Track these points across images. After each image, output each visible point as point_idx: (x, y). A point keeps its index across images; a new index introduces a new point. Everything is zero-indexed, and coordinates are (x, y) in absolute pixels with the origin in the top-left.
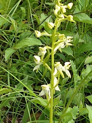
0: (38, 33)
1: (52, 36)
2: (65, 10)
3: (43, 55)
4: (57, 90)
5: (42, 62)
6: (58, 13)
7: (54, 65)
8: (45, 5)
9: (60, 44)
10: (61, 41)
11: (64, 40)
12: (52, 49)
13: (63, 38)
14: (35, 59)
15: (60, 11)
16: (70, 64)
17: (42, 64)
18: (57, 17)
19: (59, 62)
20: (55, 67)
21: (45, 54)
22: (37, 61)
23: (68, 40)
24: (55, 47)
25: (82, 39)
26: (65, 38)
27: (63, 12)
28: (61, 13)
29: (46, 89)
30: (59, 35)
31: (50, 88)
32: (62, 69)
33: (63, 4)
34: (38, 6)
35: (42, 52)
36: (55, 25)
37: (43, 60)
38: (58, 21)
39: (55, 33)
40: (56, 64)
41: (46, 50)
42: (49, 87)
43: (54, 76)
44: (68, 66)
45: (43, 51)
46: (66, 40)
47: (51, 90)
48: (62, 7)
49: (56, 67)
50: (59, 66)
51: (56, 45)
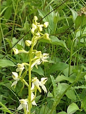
0: (15, 51)
1: (29, 53)
2: (42, 28)
3: (21, 71)
4: (33, 104)
5: (20, 78)
6: (35, 31)
7: (31, 80)
8: (15, 31)
9: (37, 60)
10: (38, 57)
11: (41, 57)
12: (29, 65)
13: (40, 55)
14: (13, 75)
15: (37, 29)
16: (46, 80)
17: (20, 79)
18: (34, 35)
19: (36, 78)
20: (32, 83)
21: (23, 70)
22: (15, 77)
23: (45, 56)
24: (32, 64)
25: (51, 60)
26: (42, 55)
27: (39, 30)
28: (37, 32)
29: (24, 103)
30: (36, 52)
31: (27, 103)
32: (39, 84)
33: (39, 23)
34: (9, 31)
35: (20, 68)
36: (33, 43)
37: (21, 76)
38: (35, 39)
39: (32, 50)
40: (33, 79)
41: (24, 66)
42: (27, 101)
43: (31, 91)
44: (44, 81)
45: (21, 66)
46: (42, 57)
47: (29, 104)
48: (39, 26)
49: (34, 82)
50: (36, 81)
51: (33, 62)
